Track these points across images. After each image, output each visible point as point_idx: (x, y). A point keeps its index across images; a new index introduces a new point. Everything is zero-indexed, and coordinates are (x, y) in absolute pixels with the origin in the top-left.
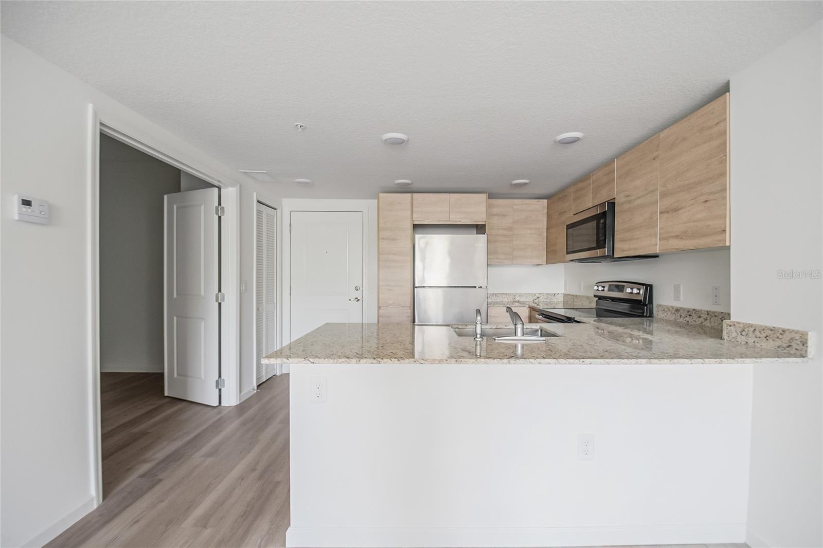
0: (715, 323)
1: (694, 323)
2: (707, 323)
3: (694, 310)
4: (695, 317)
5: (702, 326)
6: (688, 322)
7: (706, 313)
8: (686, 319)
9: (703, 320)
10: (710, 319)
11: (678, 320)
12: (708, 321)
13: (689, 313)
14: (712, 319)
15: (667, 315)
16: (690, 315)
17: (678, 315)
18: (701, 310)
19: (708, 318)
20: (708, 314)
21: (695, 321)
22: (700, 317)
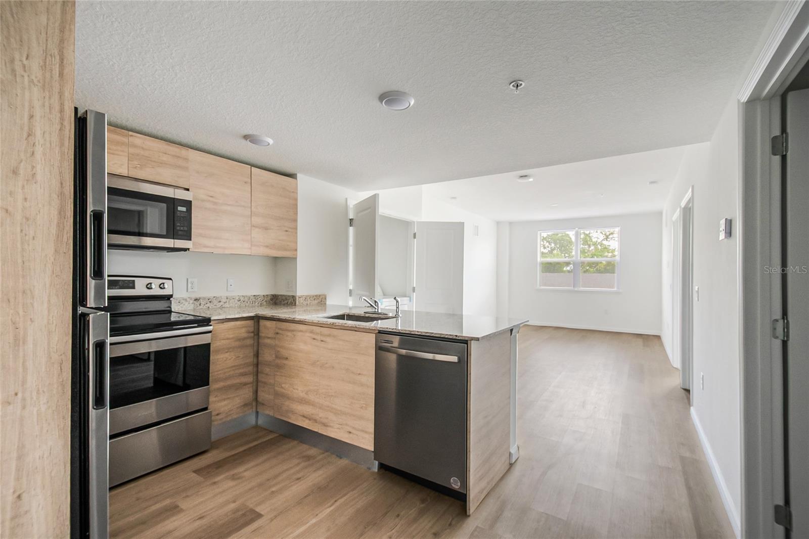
0: (233, 303)
1: (215, 307)
2: (227, 305)
3: (214, 297)
4: (215, 302)
5: (223, 308)
6: (209, 307)
7: (226, 298)
8: (206, 305)
9: (223, 304)
10: (229, 302)
11: (198, 308)
12: (227, 303)
13: (210, 300)
14: (231, 302)
15: (184, 306)
16: (210, 302)
17: (198, 303)
18: (221, 297)
19: (228, 301)
20: (227, 299)
21: (216, 305)
22: (220, 302)
